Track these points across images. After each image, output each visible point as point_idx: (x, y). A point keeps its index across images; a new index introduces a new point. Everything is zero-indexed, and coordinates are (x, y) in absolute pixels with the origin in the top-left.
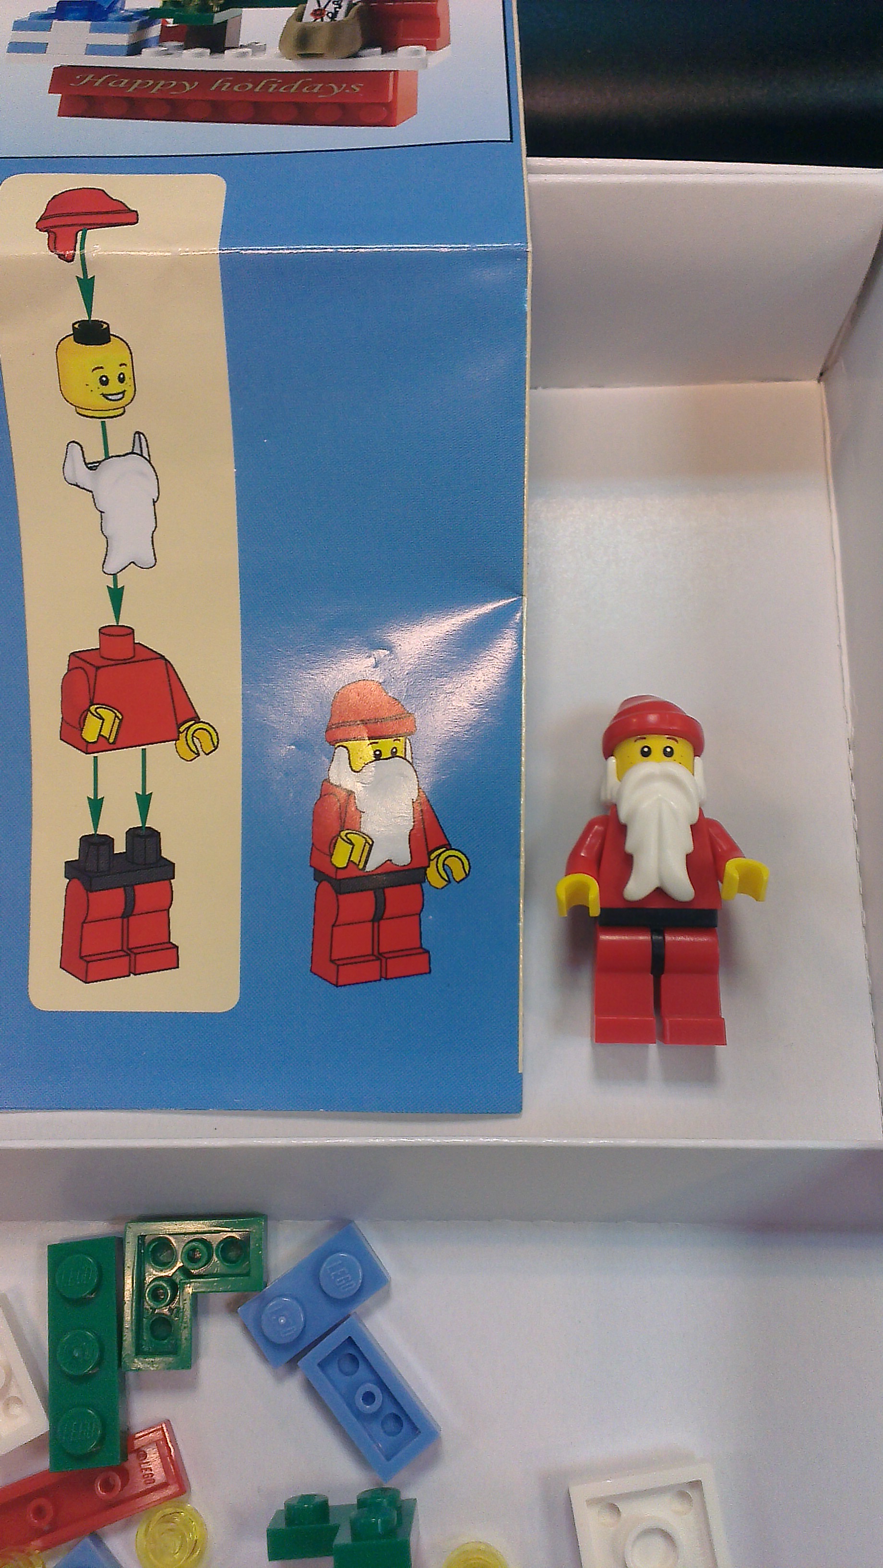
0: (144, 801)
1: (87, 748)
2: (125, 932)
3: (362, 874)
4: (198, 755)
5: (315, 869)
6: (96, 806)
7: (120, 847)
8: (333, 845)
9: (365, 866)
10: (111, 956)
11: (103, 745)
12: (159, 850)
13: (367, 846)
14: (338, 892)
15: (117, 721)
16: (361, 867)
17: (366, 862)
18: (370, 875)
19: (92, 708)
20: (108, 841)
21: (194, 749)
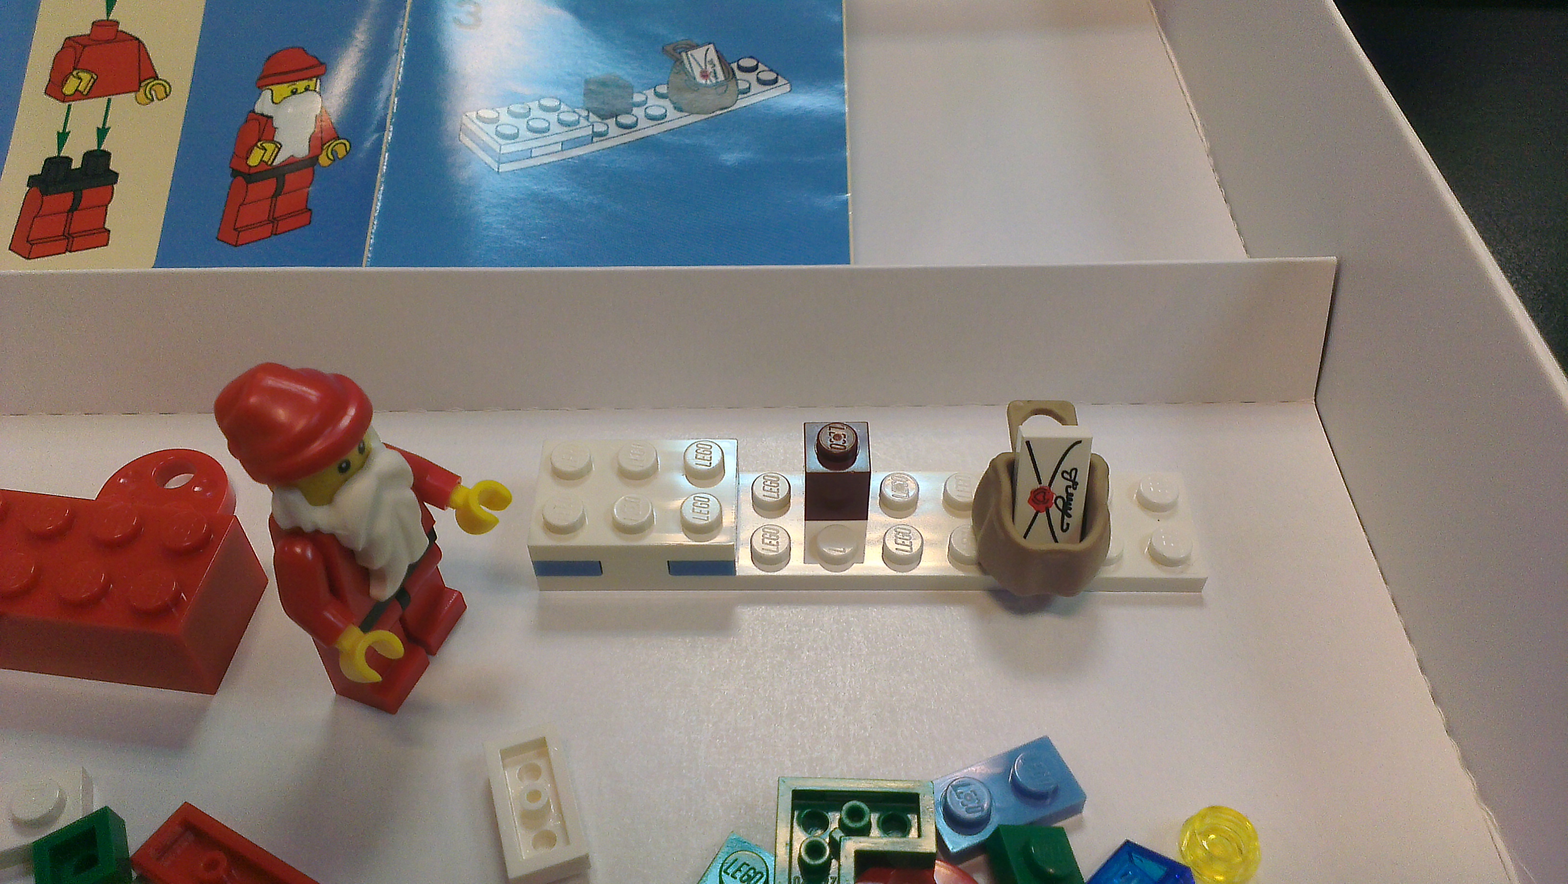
0: (102, 133)
1: (63, 98)
2: (68, 223)
3: (270, 167)
4: (152, 100)
5: (233, 170)
6: (62, 137)
7: (76, 164)
8: (250, 151)
9: (273, 162)
10: (54, 239)
11: (78, 95)
12: (108, 165)
13: (277, 150)
14: (248, 183)
15: (92, 80)
16: (269, 163)
17: (274, 159)
18: (277, 167)
19: (75, 73)
20: (69, 160)
21: (149, 96)
